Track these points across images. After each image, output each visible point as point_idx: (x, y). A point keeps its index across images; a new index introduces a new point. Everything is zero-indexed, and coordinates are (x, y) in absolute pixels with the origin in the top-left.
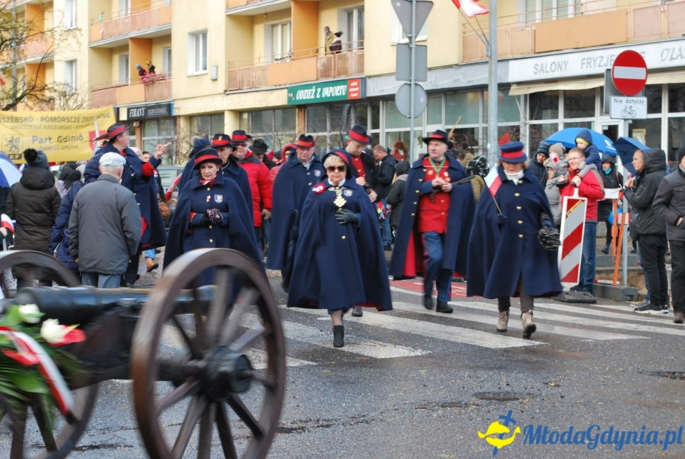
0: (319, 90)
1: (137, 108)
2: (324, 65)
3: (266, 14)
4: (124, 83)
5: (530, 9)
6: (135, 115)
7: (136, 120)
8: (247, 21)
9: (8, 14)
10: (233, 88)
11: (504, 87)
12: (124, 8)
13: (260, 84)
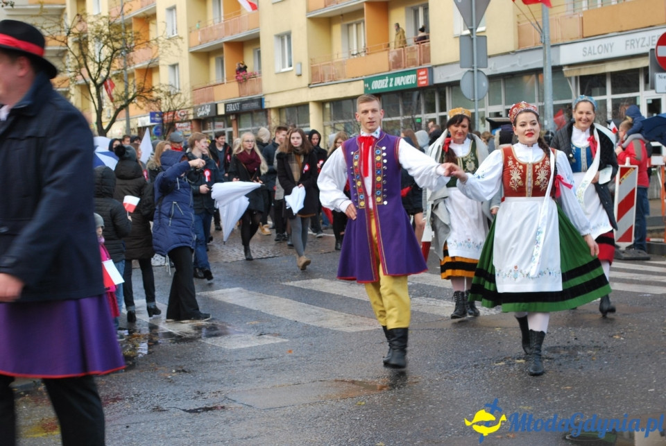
0: (392, 79)
1: (233, 103)
2: (395, 58)
3: (342, 15)
4: (220, 81)
6: (231, 110)
7: (232, 113)
8: (325, 23)
9: (118, 26)
10: (317, 80)
11: (557, 70)
12: (218, 16)
13: (340, 77)
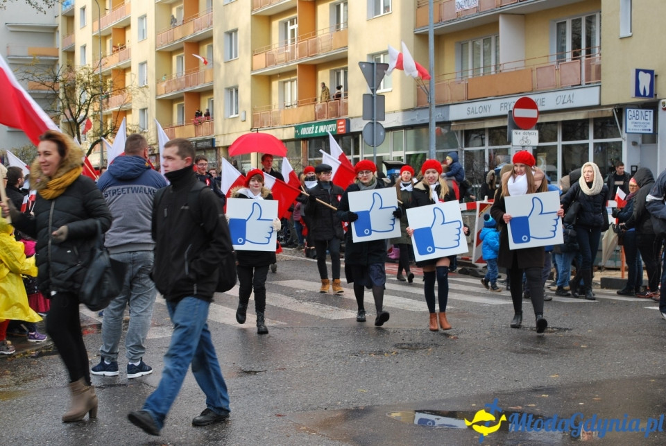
0: (317, 127)
2: (320, 110)
3: (280, 74)
4: (181, 124)
5: (464, 68)
8: (265, 80)
9: (96, 76)
10: (257, 125)
11: (447, 124)
12: (181, 71)
13: (276, 124)
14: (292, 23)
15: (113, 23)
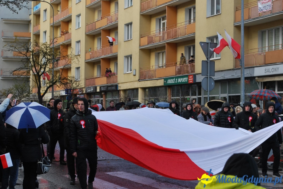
0: (177, 79)
1: (103, 87)
2: (179, 69)
3: (155, 48)
4: (99, 76)
5: (264, 46)
6: (103, 90)
7: (103, 91)
8: (148, 51)
9: (51, 49)
10: (142, 78)
11: (251, 79)
12: (99, 46)
13: (153, 77)
14: (163, 19)
15: (62, 18)
